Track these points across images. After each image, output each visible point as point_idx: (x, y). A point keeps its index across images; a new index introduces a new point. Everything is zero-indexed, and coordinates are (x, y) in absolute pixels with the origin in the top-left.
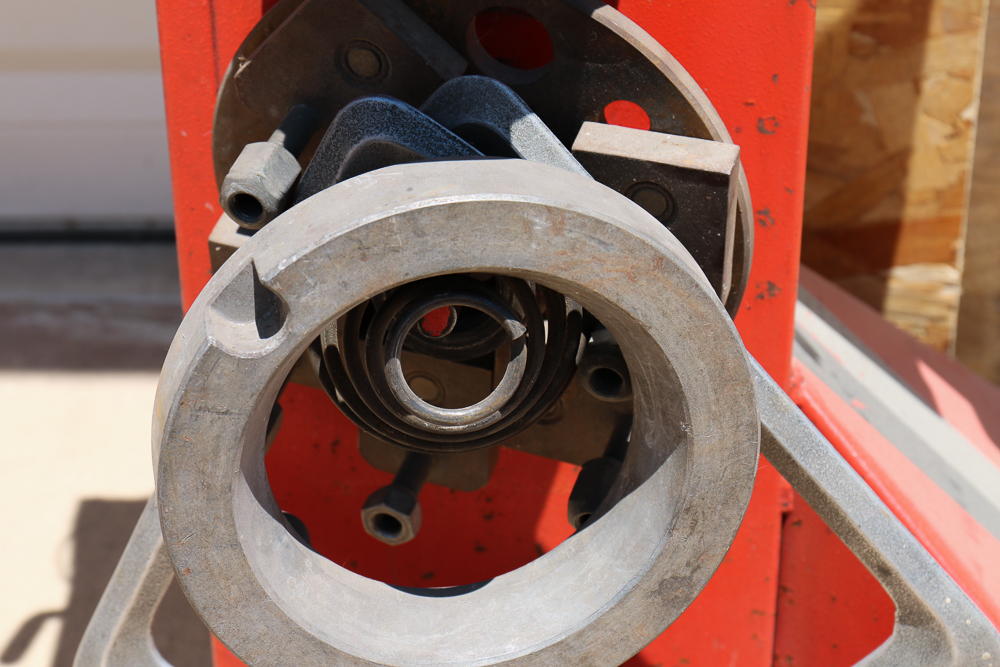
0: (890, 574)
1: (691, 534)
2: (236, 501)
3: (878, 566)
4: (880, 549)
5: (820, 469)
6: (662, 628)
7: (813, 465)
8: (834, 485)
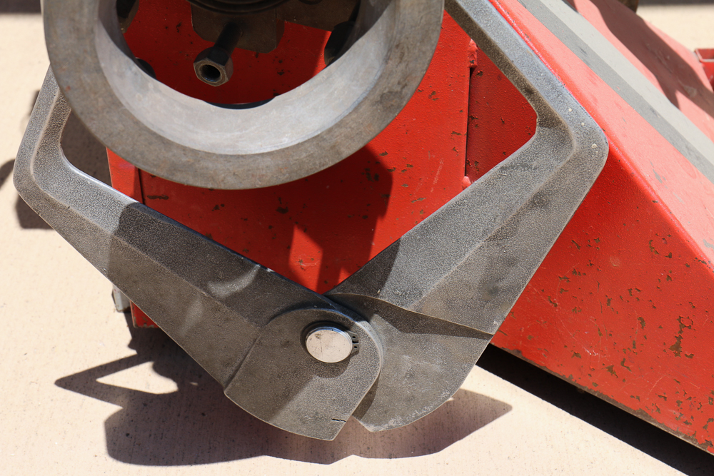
0: (533, 93)
1: (400, 62)
2: (97, 40)
3: (525, 88)
4: (526, 76)
5: (487, 23)
6: (383, 126)
7: (482, 21)
8: (496, 34)
